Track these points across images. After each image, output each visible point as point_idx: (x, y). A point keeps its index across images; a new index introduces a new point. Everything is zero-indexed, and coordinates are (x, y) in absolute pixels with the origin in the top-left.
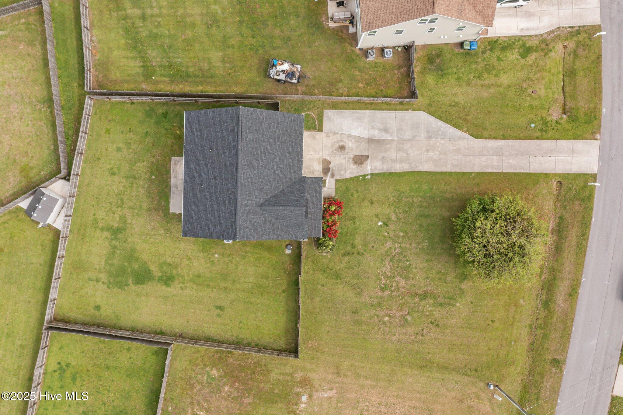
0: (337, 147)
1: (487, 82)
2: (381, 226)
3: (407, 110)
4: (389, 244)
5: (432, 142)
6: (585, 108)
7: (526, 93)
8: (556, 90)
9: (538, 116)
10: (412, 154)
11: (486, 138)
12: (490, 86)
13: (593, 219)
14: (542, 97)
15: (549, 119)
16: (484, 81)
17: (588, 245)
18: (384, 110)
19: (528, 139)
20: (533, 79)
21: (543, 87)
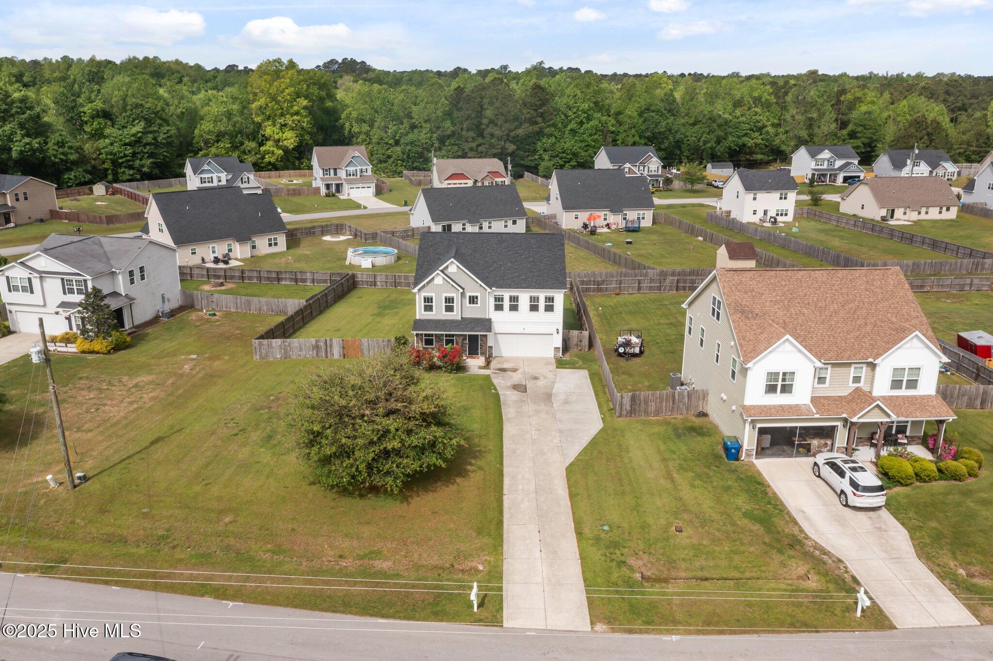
0: (537, 376)
3: (603, 414)
6: (668, 604)
7: (672, 519)
9: (627, 534)
10: (531, 419)
12: (670, 478)
14: (671, 541)
15: (626, 551)
16: (677, 473)
18: (597, 400)
19: (575, 522)
20: (707, 527)
21: (694, 542)
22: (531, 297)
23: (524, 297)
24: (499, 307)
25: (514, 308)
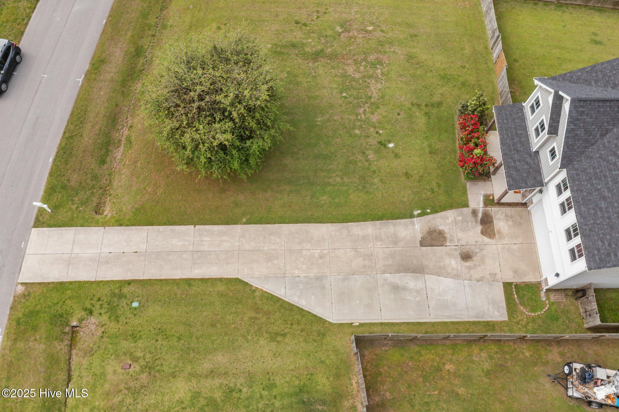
0: (474, 258)
1: (217, 382)
2: (389, 142)
3: (361, 325)
4: (374, 118)
5: (315, 271)
6: (35, 340)
7: (142, 363)
8: (84, 373)
9: (125, 321)
10: (348, 250)
11: (221, 280)
12: (212, 373)
13: (51, 160)
14: (113, 357)
15: (105, 318)
16: (221, 384)
17: (66, 124)
18: (404, 323)
19: (146, 280)
20: (127, 392)
21: (110, 376)
22: (574, 225)
23: (573, 217)
25: (563, 208)
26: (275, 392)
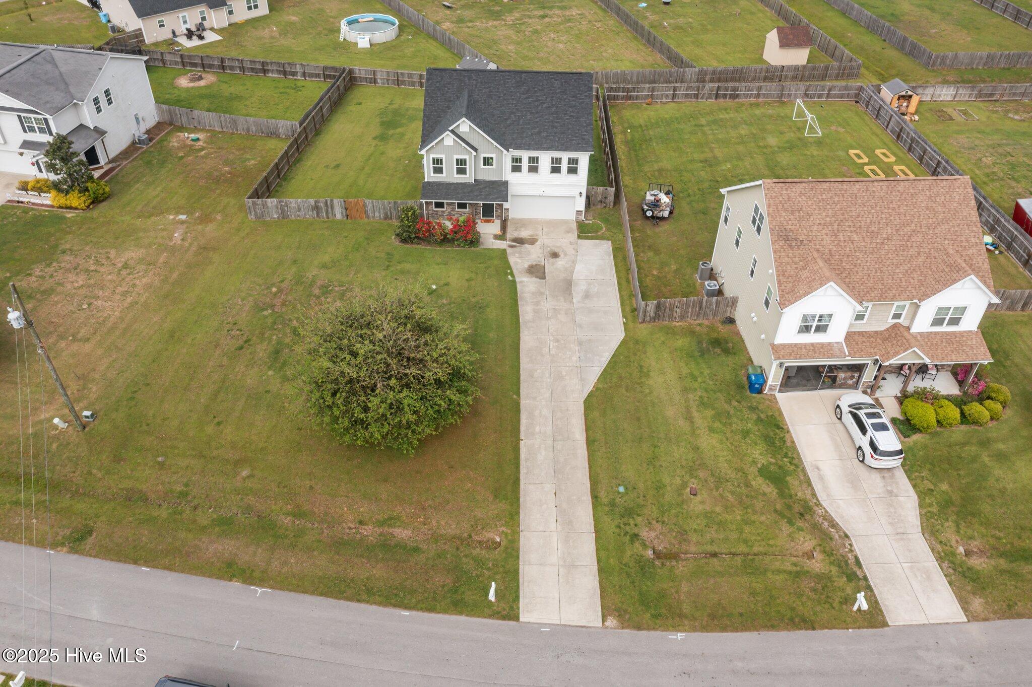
0: (556, 251)
3: (624, 316)
5: (573, 346)
6: (677, 592)
9: (642, 498)
10: (550, 323)
11: (587, 415)
13: (406, 613)
14: (685, 507)
15: (640, 520)
17: (342, 601)
18: (620, 293)
19: (591, 481)
20: (721, 489)
21: (708, 507)
22: (553, 159)
23: (545, 158)
24: (516, 169)
25: (533, 169)
26: (696, 373)
